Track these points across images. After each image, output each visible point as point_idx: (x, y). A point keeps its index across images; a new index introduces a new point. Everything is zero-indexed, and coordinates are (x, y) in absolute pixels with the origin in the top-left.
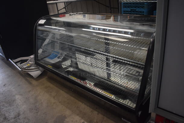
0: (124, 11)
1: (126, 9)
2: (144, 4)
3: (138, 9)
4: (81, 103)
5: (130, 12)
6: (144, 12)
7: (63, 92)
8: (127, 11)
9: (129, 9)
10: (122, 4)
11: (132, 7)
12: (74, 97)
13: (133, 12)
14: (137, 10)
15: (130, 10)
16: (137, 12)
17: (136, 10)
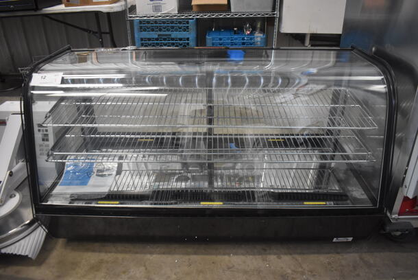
0: (142, 39)
1: (145, 35)
2: (188, 23)
3: (175, 34)
4: (226, 257)
5: (157, 39)
6: (188, 39)
7: (154, 256)
8: (149, 39)
9: (154, 35)
10: (135, 24)
11: (160, 30)
12: (195, 253)
13: (165, 39)
14: (173, 36)
15: (157, 37)
16: (173, 39)
17: (170, 35)
